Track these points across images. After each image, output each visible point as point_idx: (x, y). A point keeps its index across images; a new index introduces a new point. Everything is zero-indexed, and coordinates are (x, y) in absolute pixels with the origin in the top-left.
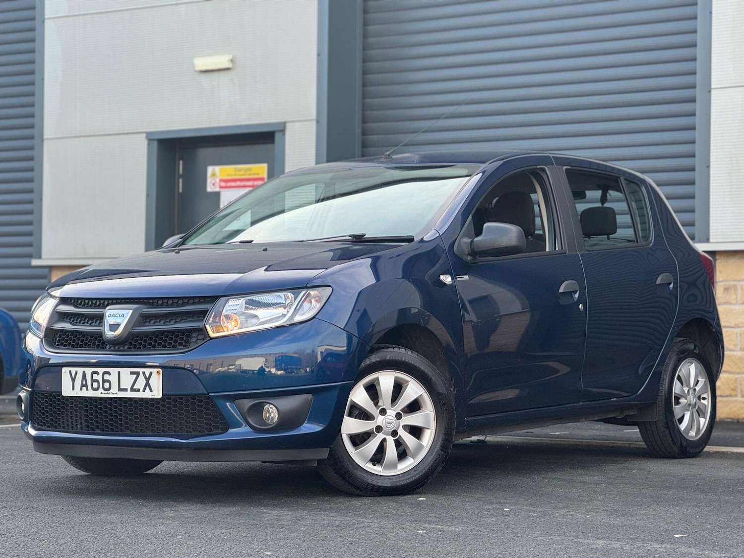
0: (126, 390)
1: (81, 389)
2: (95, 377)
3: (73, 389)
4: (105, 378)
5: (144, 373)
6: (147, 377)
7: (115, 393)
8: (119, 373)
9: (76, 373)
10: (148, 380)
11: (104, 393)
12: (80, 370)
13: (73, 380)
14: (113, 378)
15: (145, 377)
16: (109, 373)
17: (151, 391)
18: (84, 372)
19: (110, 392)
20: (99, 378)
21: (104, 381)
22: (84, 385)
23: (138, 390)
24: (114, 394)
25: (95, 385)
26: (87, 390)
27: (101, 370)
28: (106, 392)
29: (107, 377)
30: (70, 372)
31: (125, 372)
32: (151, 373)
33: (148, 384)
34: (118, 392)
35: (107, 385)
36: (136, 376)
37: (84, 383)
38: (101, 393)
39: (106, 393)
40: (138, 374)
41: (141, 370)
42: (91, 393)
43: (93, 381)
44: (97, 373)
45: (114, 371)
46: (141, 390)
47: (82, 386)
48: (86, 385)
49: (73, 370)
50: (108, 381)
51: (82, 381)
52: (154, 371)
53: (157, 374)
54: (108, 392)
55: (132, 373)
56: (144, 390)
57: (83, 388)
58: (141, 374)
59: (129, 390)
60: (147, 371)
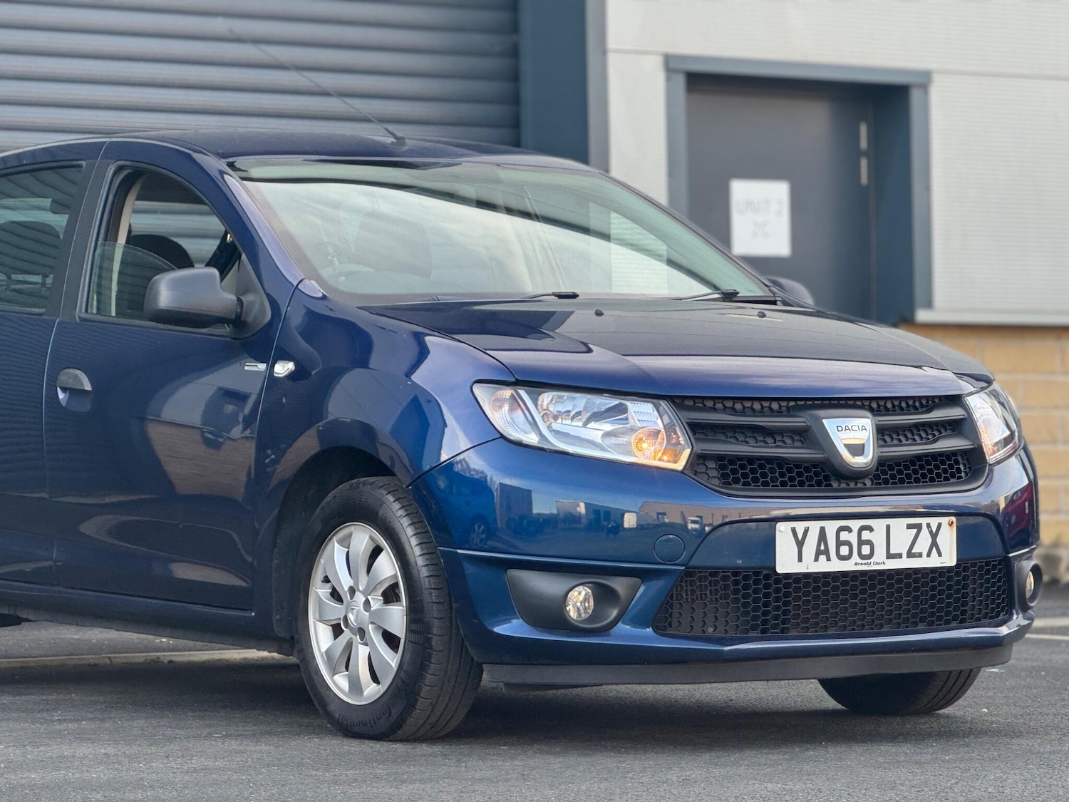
0: (900, 556)
1: (816, 559)
2: (844, 536)
3: (800, 559)
4: (863, 538)
5: (928, 525)
6: (934, 531)
7: (880, 562)
8: (888, 527)
9: (806, 531)
10: (934, 536)
11: (862, 564)
12: (815, 527)
13: (800, 544)
14: (878, 537)
15: (931, 532)
16: (870, 529)
17: (940, 554)
18: (822, 530)
19: (872, 560)
20: (853, 538)
21: (861, 543)
22: (822, 552)
23: (920, 555)
24: (879, 564)
25: (844, 550)
26: (829, 559)
27: (855, 524)
28: (866, 561)
29: (866, 535)
30: (794, 530)
31: (899, 525)
32: (940, 525)
33: (934, 544)
34: (886, 561)
35: (866, 550)
36: (916, 530)
37: (822, 548)
38: (856, 564)
39: (865, 564)
40: (919, 527)
41: (923, 521)
42: (836, 566)
43: (840, 543)
44: (849, 529)
45: (880, 525)
46: (925, 554)
47: (819, 553)
48: (826, 552)
49: (800, 526)
50: (869, 542)
51: (819, 545)
52: (945, 521)
53: (948, 527)
54: (869, 561)
55: (909, 527)
56: (929, 555)
57: (821, 556)
58: (924, 527)
59: (905, 555)
60: (934, 522)
